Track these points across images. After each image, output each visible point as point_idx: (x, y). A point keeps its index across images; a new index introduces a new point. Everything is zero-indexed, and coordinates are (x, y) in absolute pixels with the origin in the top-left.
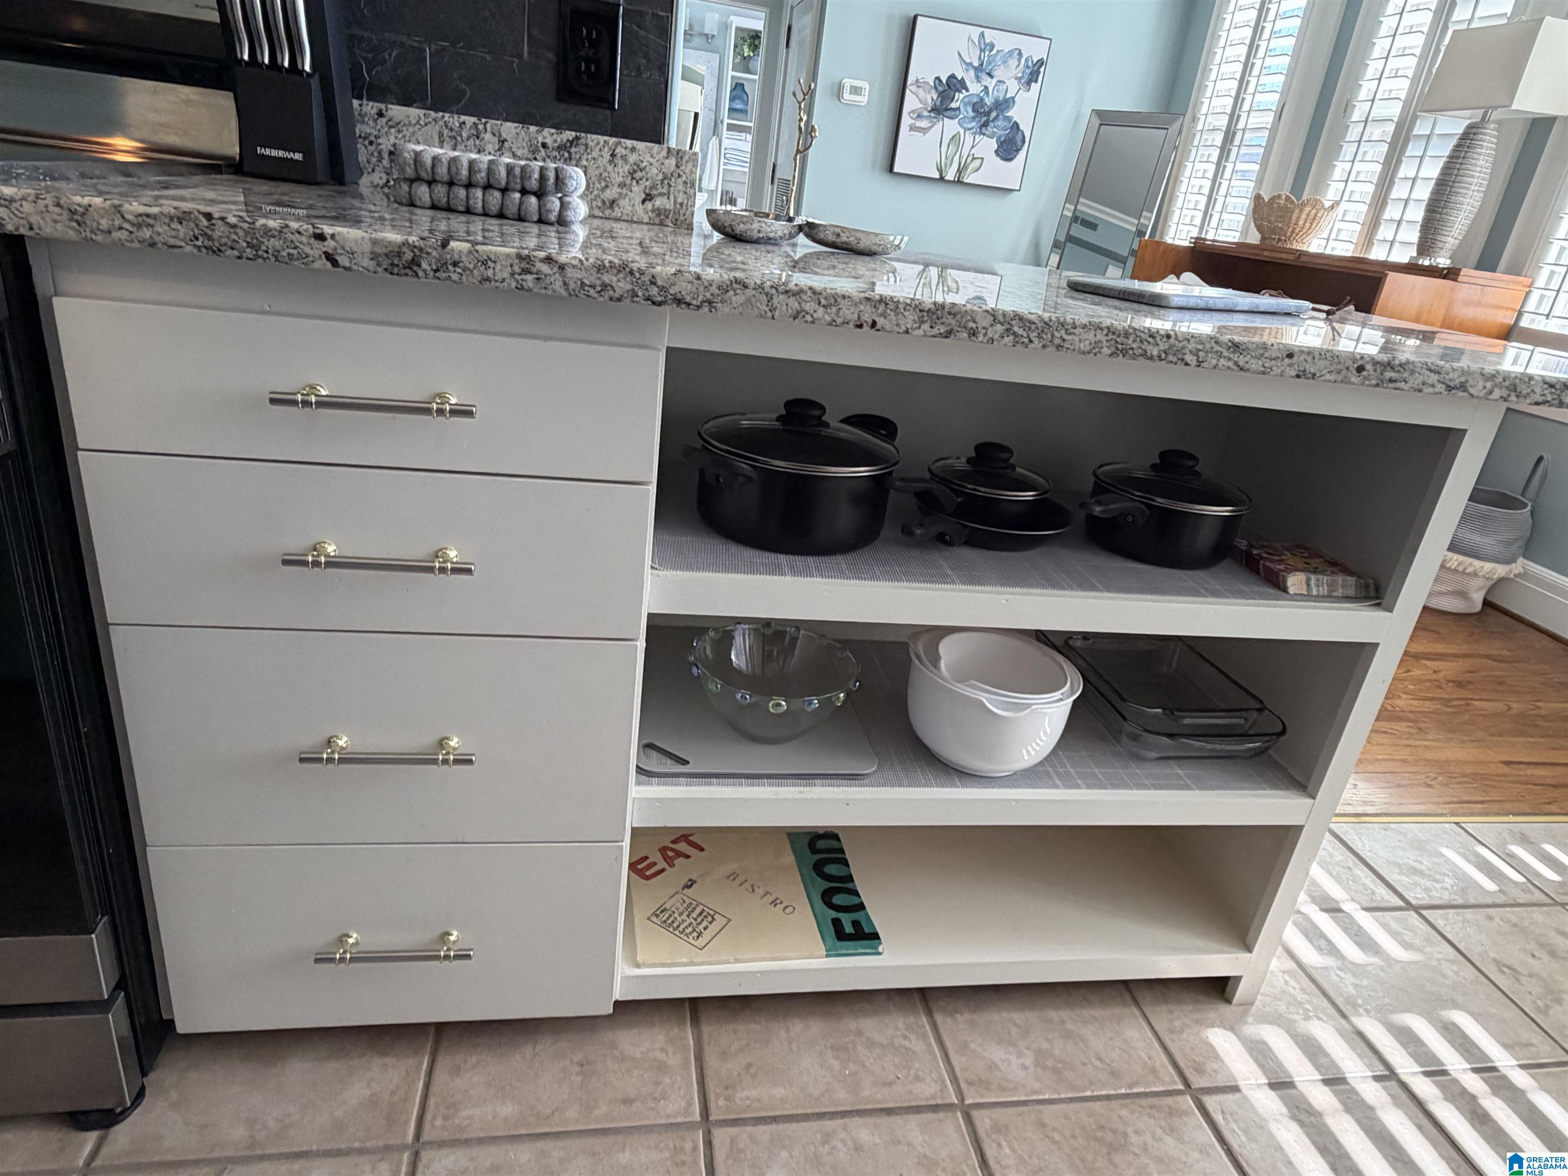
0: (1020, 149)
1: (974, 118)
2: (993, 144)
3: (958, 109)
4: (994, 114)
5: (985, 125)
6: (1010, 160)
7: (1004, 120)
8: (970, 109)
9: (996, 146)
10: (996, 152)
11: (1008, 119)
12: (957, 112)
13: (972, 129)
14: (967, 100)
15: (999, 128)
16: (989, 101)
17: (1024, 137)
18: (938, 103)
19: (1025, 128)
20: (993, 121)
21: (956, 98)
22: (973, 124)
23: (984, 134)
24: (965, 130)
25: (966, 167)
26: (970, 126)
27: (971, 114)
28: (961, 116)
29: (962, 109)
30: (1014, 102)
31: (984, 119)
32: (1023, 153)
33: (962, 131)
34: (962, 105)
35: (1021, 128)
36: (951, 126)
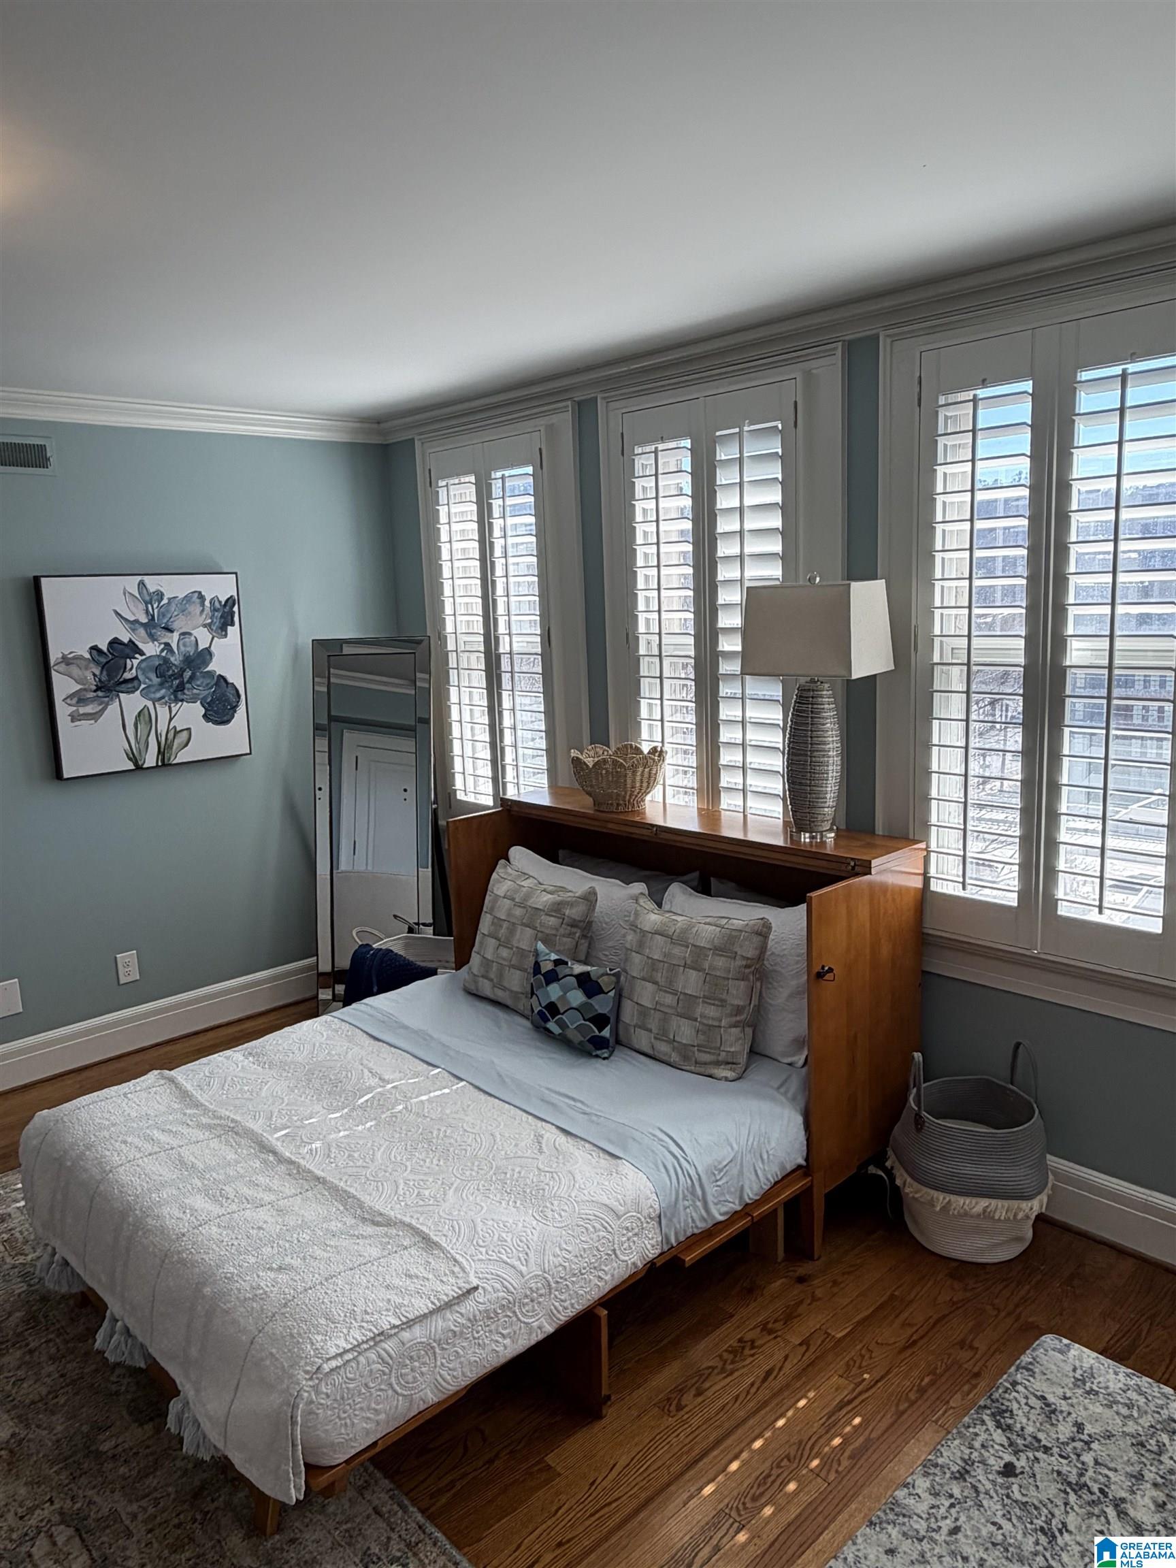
0: (237, 706)
1: (161, 685)
2: (198, 709)
3: (136, 678)
4: (188, 674)
5: (181, 688)
6: (228, 722)
7: (204, 677)
8: (153, 676)
9: (203, 711)
10: (205, 716)
11: (211, 674)
12: (136, 683)
13: (163, 697)
14: (143, 665)
15: (201, 688)
16: (176, 660)
17: (237, 691)
18: (104, 678)
19: (236, 678)
20: (188, 682)
21: (129, 667)
22: (163, 692)
23: (182, 700)
24: (154, 701)
25: (169, 746)
26: (158, 695)
27: (156, 680)
28: (143, 686)
29: (141, 677)
30: (210, 654)
31: (176, 682)
32: (241, 710)
33: (150, 704)
34: (140, 673)
35: (230, 680)
36: (133, 702)
